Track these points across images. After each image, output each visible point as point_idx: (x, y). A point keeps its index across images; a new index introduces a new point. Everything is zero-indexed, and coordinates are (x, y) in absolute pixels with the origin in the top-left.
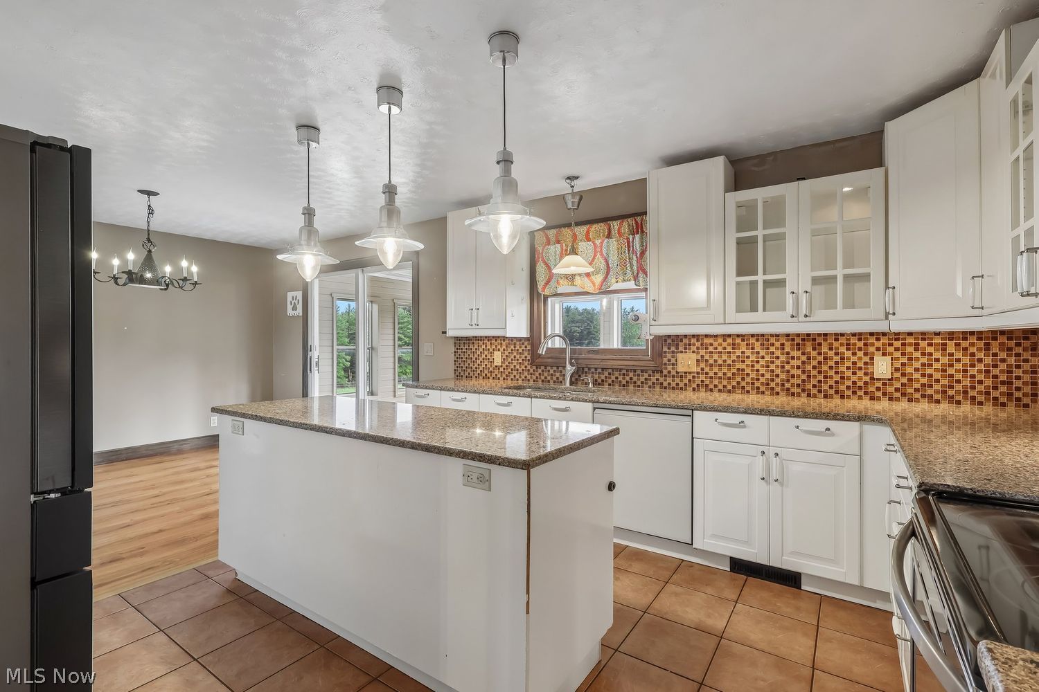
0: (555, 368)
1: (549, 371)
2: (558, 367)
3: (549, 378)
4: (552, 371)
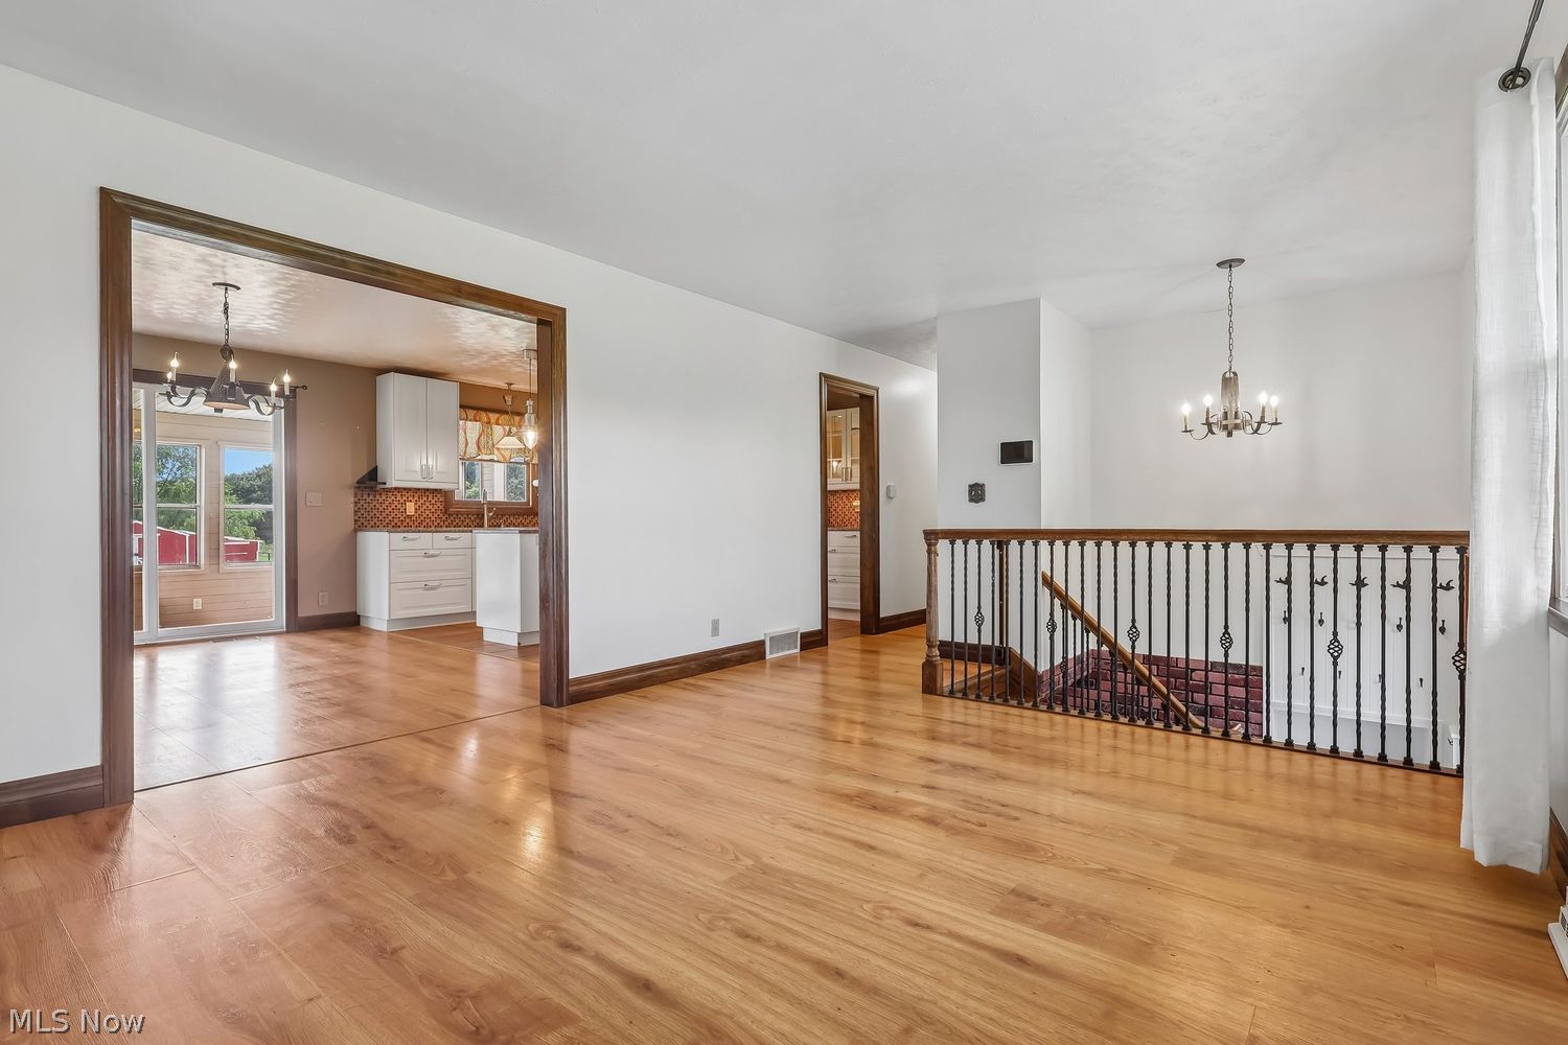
1: (461, 518)
2: (468, 515)
3: (460, 523)
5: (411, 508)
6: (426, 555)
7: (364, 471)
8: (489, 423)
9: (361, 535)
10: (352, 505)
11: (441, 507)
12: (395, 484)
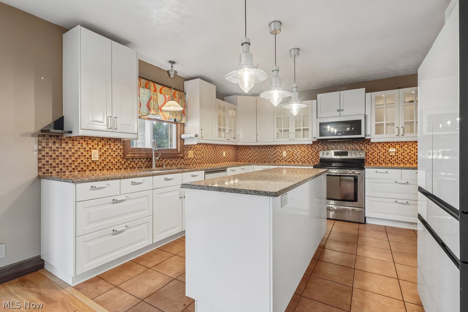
0: (138, 160)
1: (135, 162)
2: (140, 159)
3: (135, 166)
4: (144, 162)
5: (95, 155)
6: (115, 202)
7: (48, 120)
8: (155, 91)
9: (45, 183)
10: (36, 153)
11: (121, 154)
12: (81, 133)
